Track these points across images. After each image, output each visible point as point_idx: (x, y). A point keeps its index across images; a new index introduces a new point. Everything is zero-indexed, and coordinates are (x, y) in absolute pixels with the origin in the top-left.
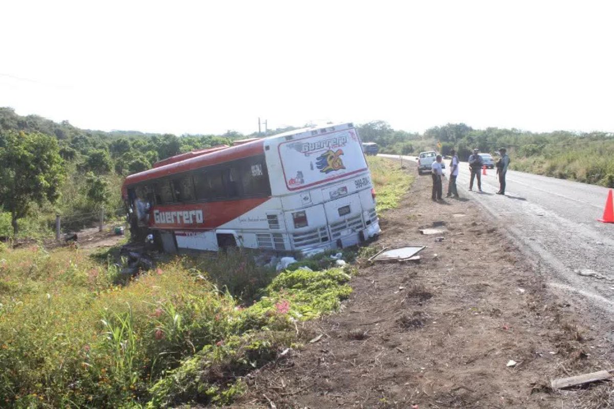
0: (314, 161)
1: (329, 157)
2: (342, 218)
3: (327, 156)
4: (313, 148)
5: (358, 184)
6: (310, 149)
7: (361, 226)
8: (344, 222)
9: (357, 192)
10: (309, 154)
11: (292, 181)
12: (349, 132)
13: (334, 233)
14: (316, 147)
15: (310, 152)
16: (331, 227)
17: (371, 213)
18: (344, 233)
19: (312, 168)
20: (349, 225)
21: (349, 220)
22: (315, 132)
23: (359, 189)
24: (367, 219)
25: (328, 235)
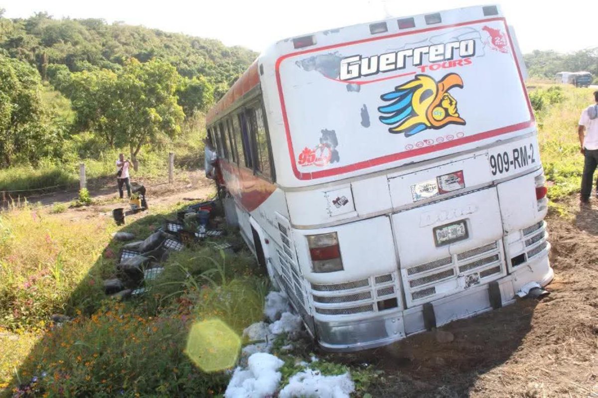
0: (374, 103)
1: (418, 93)
2: (443, 252)
3: (414, 89)
4: (374, 69)
5: (498, 163)
6: (365, 71)
7: (497, 269)
8: (449, 260)
9: (492, 185)
10: (359, 84)
11: (308, 156)
12: (485, 28)
13: (417, 289)
14: (383, 67)
15: (363, 79)
16: (410, 272)
17: (530, 237)
18: (444, 289)
19: (366, 122)
20: (462, 269)
21: (462, 256)
22: (383, 26)
23: (499, 176)
24: (515, 251)
25: (397, 294)
